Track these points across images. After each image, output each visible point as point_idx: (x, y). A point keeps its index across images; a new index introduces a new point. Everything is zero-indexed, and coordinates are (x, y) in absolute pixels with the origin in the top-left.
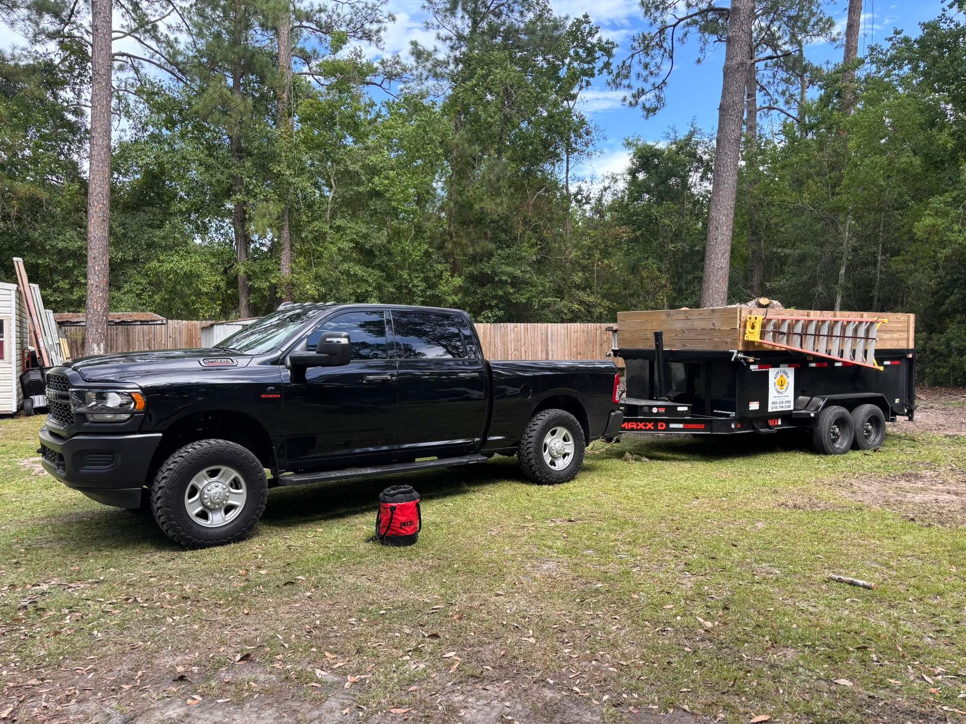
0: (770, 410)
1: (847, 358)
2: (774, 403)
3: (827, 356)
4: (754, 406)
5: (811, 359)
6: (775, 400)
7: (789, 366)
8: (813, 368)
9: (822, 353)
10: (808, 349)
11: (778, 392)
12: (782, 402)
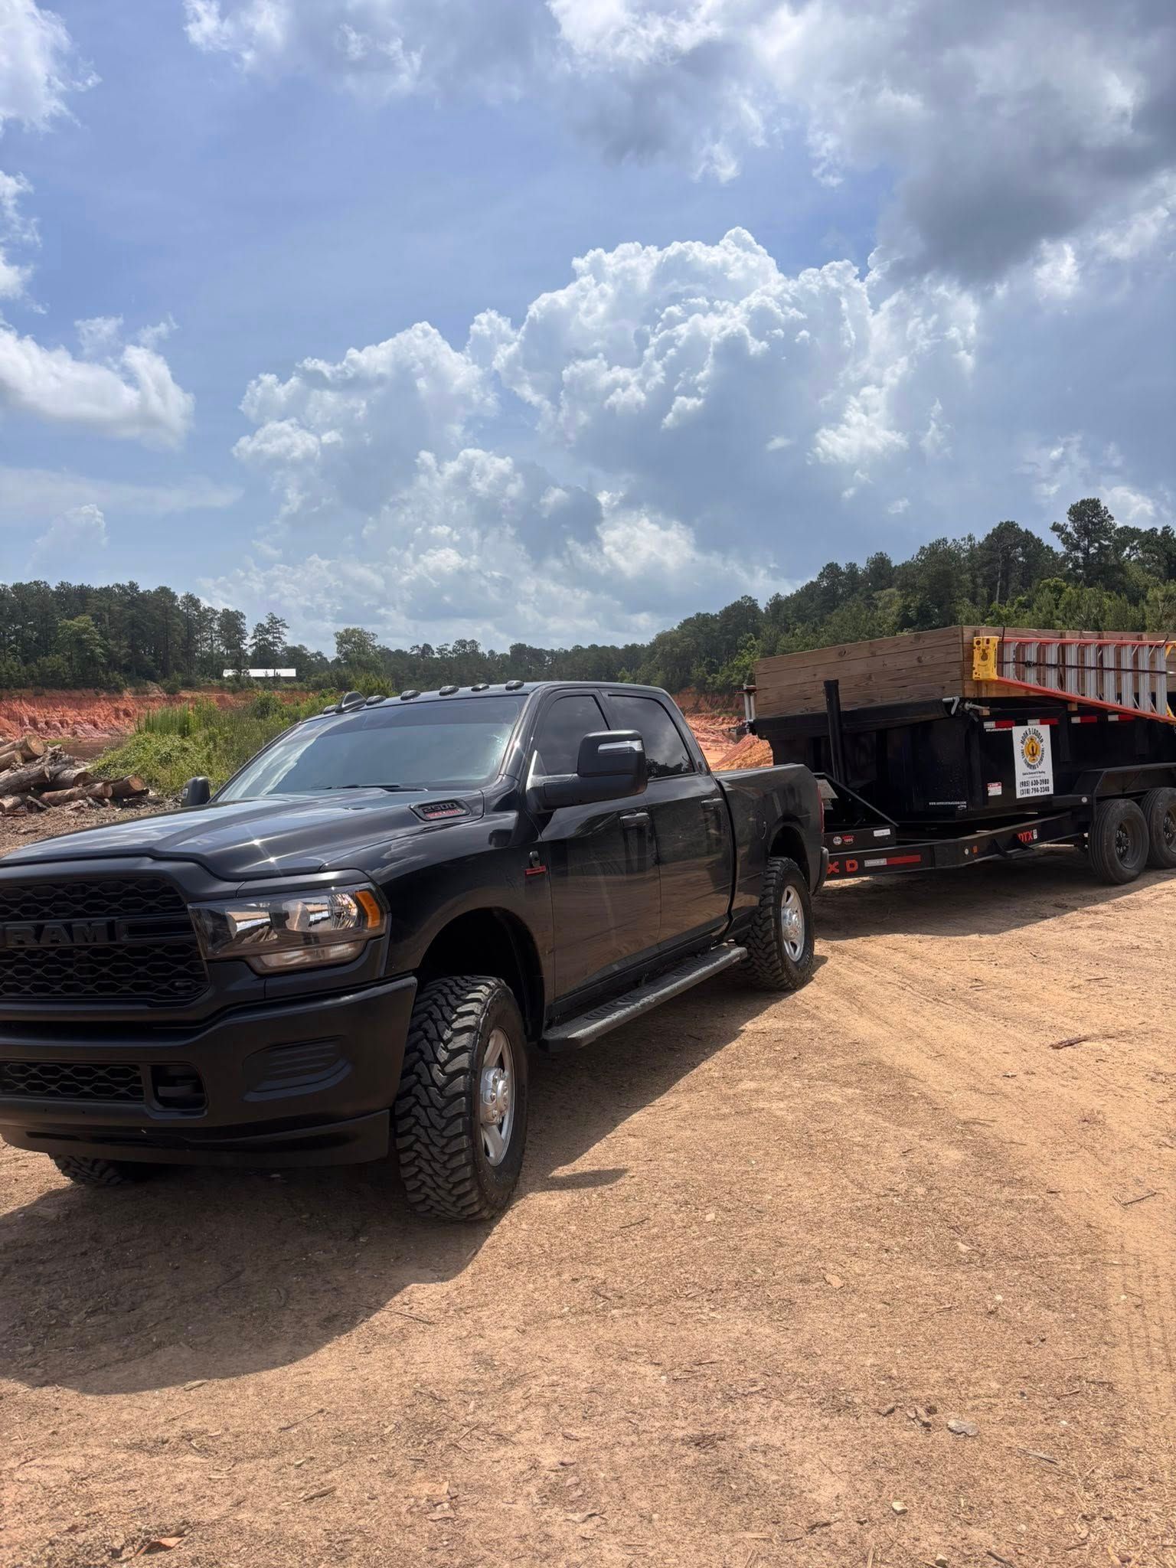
0: (1019, 796)
1: (1128, 703)
2: (1023, 784)
3: (1099, 701)
4: (995, 790)
5: (1074, 708)
6: (1025, 779)
7: (1042, 723)
8: (1076, 725)
9: (1091, 697)
10: (1071, 691)
11: (1029, 766)
12: (1036, 783)
